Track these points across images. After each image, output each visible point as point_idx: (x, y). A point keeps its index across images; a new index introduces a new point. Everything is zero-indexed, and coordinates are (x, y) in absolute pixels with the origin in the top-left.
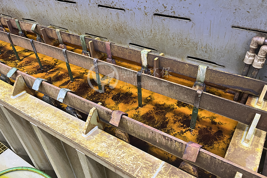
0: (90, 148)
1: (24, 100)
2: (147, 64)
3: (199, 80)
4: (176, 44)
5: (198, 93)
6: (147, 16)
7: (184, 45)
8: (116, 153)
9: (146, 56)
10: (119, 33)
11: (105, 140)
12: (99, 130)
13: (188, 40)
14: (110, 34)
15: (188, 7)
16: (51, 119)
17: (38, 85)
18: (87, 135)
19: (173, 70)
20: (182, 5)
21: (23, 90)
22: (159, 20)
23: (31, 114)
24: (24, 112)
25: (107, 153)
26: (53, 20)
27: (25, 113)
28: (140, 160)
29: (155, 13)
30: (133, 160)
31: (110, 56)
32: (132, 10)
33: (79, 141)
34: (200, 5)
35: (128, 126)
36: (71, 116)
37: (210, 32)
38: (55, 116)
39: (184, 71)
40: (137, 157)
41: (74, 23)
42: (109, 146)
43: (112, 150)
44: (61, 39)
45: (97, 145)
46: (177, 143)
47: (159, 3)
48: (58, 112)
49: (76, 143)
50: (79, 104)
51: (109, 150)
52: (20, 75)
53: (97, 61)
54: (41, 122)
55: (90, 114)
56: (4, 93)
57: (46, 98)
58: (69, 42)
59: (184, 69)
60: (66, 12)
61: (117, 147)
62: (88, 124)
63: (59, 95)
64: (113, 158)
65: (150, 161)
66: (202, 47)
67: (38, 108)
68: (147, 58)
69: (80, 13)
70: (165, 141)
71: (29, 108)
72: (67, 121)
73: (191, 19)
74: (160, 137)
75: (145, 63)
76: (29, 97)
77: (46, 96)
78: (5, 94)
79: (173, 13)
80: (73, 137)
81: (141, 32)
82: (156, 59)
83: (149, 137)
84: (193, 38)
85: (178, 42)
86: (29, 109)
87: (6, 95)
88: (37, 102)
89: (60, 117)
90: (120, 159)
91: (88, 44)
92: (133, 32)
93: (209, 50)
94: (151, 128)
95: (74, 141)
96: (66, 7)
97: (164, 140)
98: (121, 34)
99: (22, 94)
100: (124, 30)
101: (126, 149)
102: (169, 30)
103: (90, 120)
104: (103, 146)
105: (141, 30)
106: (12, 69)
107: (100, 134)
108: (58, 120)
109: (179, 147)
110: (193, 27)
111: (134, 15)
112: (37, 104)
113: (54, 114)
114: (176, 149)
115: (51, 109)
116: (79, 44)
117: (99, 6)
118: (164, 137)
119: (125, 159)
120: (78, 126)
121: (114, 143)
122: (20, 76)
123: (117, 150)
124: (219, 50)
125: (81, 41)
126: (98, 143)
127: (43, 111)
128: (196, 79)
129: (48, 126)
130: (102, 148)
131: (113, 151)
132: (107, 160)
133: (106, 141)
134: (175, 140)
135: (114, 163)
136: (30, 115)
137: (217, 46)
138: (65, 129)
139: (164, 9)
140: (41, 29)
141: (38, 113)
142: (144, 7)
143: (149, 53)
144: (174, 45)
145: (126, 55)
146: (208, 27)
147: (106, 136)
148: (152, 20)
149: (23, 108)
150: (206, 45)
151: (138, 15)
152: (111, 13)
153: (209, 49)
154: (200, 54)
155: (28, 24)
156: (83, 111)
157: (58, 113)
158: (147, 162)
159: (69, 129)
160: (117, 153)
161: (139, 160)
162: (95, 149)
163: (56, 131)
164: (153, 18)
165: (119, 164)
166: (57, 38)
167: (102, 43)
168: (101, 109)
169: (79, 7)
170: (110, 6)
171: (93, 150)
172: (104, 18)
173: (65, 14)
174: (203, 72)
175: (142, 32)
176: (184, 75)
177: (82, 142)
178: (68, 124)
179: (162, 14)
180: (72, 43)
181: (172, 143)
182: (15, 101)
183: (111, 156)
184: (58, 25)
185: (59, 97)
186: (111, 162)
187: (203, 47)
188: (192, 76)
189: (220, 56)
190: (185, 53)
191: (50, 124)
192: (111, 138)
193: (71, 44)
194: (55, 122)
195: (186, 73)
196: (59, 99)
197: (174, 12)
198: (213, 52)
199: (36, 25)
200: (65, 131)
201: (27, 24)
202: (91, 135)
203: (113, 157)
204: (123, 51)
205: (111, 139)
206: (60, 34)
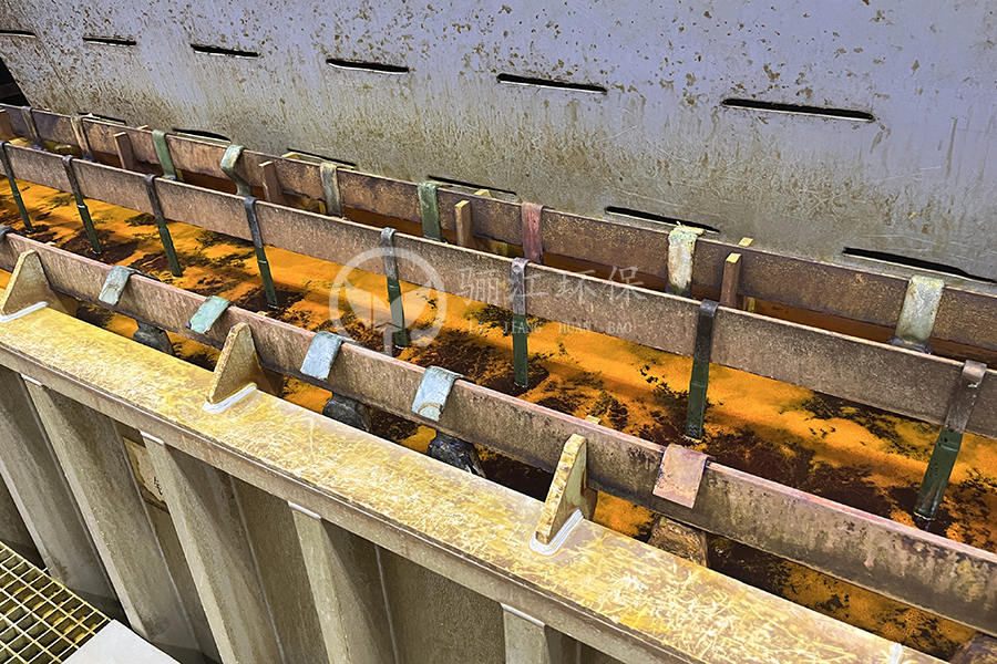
0: (581, 598)
1: (258, 417)
2: (689, 280)
3: (909, 332)
4: (801, 203)
5: (969, 375)
6: (696, 107)
7: (835, 209)
8: (691, 613)
9: (687, 250)
10: (569, 173)
11: (628, 562)
12: (589, 525)
13: (855, 187)
14: (533, 175)
15: (867, 75)
16: (387, 487)
17: (328, 356)
18: (552, 543)
19: (800, 299)
20: (846, 67)
21: (245, 381)
22: (740, 120)
23: (303, 469)
24: (270, 462)
25: (659, 616)
26: (301, 135)
27: (278, 466)
28: (802, 641)
29: (727, 97)
30: (773, 642)
31: (535, 255)
32: (635, 90)
33: (528, 569)
34: (916, 66)
35: (729, 506)
36: (461, 475)
37: (949, 159)
38: (401, 475)
39: (846, 299)
40: (783, 627)
41: (389, 141)
42: (656, 588)
43: (672, 604)
44: (338, 198)
45: (605, 585)
46: (967, 563)
47: (751, 62)
48: (407, 459)
49: (515, 577)
50: (504, 423)
51: (658, 602)
52: (241, 325)
53: (526, 266)
54: (350, 499)
55: (565, 460)
56: (171, 394)
57: (343, 409)
58: (370, 207)
59: (843, 293)
60: (362, 103)
61: (688, 589)
62: (559, 500)
63: (423, 394)
64: (690, 636)
65: (842, 645)
66: (910, 214)
67: (324, 448)
68: (693, 256)
69: (419, 106)
70: (909, 559)
71: (287, 448)
72: (453, 494)
73: (874, 113)
74: (885, 544)
75: (681, 274)
76: (273, 407)
77: (344, 399)
78: (175, 397)
79: (803, 96)
80: (498, 556)
81: (663, 165)
82: (733, 258)
83: (830, 545)
84: (877, 182)
85: (810, 196)
86: (287, 452)
87: (180, 402)
88: (312, 423)
89: (421, 479)
90: (719, 639)
91: (454, 213)
92: (629, 167)
93: (938, 223)
94: (844, 509)
95: (506, 569)
96: (366, 87)
97: (903, 554)
98: (578, 174)
99: (244, 395)
100: (592, 161)
101: (728, 600)
102: (779, 154)
103: (564, 484)
104: (628, 586)
105: (662, 160)
106: (207, 301)
107: (599, 539)
108: (416, 490)
109: (972, 579)
110: (879, 141)
111: (639, 107)
112: (314, 431)
113: (392, 467)
114: (955, 589)
115: (373, 449)
116: (409, 215)
117: (503, 77)
118: (908, 542)
119: (739, 638)
120: (500, 511)
121: (671, 576)
122: (244, 328)
123: (694, 603)
124: (979, 223)
125: (422, 202)
126: (605, 575)
127: (345, 458)
128: (894, 328)
129: (386, 513)
130: (629, 595)
131: (678, 606)
132: (665, 642)
133: (636, 569)
134: (958, 554)
135: (701, 655)
136: (298, 472)
137: (975, 209)
138: (455, 522)
139: (768, 82)
140: (262, 165)
141: (329, 465)
142: (688, 76)
143: (701, 239)
144: (792, 209)
145: (604, 250)
146: (941, 141)
147: (628, 549)
148: (714, 122)
149: (263, 447)
150: (929, 205)
151: (657, 104)
152: (546, 103)
153: (941, 221)
154: (901, 238)
155: (207, 148)
156: (514, 451)
157: (406, 464)
158: (829, 647)
159: (470, 525)
160: (697, 615)
161: (796, 642)
162: (602, 600)
163: (421, 534)
164: (720, 114)
165: (723, 657)
166: (320, 196)
167: (509, 209)
168: (609, 439)
169: (420, 82)
170: (547, 79)
171: (596, 605)
172: (514, 118)
173: (359, 109)
174: (926, 303)
175: (667, 166)
176: (845, 314)
177: (541, 574)
178: (459, 503)
179: (757, 99)
180: (380, 212)
181: (942, 565)
182: (225, 420)
183: (679, 625)
184: (320, 150)
185: (424, 401)
186: (686, 649)
187: (914, 213)
188: (877, 317)
189: (984, 244)
190: (837, 237)
191: (389, 505)
192: (649, 555)
193: (378, 214)
194: (408, 499)
195: (853, 307)
196: (424, 406)
197: (809, 91)
198: (956, 228)
199: (241, 151)
200: (457, 533)
201: (201, 147)
202: (565, 546)
203: (688, 631)
204: (593, 235)
205: (652, 559)
206: (335, 179)
